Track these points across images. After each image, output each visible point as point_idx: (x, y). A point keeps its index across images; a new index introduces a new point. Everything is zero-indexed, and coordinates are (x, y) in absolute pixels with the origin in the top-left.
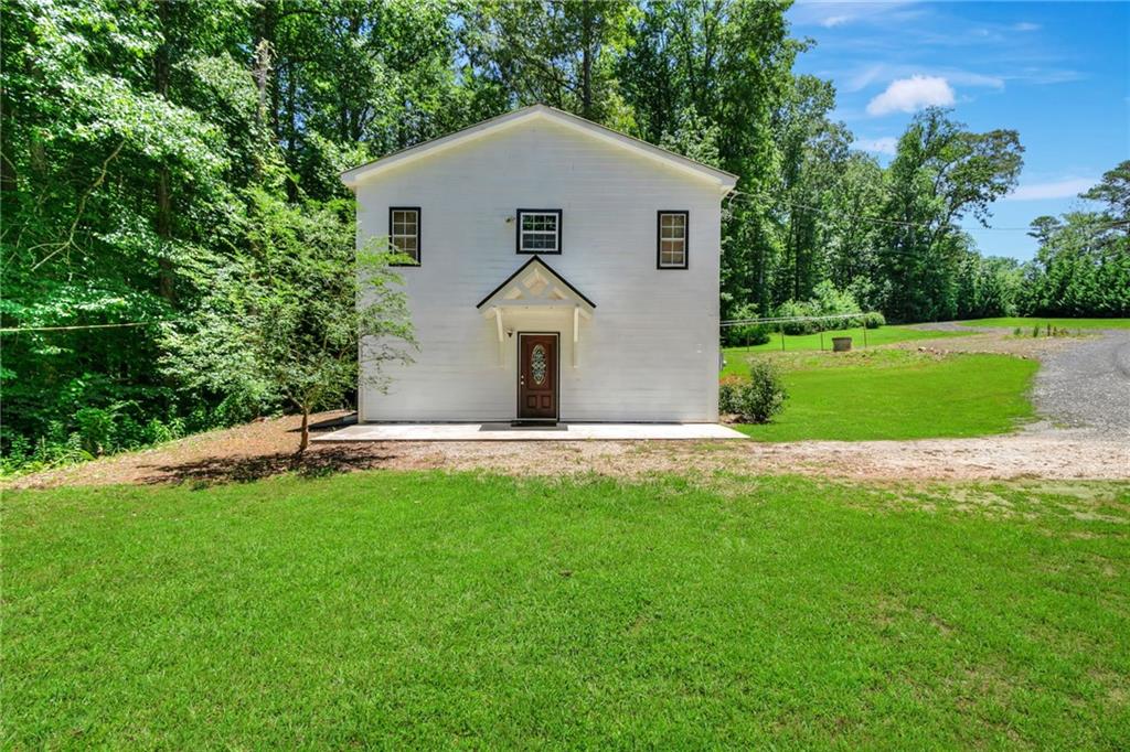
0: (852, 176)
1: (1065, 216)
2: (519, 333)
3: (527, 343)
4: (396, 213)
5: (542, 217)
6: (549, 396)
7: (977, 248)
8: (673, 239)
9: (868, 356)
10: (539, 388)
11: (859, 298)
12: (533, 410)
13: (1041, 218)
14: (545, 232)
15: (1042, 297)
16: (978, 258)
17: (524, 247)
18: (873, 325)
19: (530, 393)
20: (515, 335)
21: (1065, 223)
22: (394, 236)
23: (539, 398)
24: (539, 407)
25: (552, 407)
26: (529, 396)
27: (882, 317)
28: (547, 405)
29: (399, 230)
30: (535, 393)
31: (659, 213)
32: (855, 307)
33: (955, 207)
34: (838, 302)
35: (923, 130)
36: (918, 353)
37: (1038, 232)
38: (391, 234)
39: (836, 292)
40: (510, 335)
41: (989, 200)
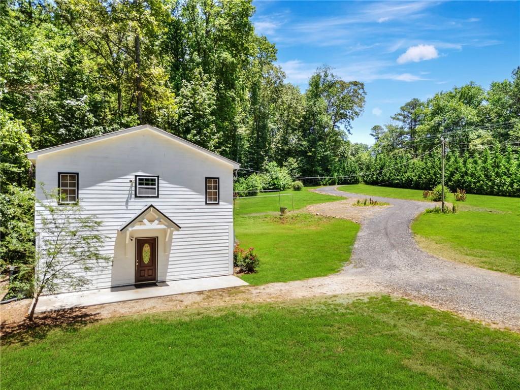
0: (286, 98)
1: (385, 125)
2: (136, 238)
3: (140, 243)
4: (62, 176)
5: (149, 179)
6: (152, 269)
7: (348, 139)
8: (212, 190)
9: (294, 218)
10: (146, 266)
11: (291, 172)
12: (143, 278)
13: (376, 126)
14: (150, 186)
15: (374, 175)
16: (349, 145)
17: (139, 194)
18: (298, 189)
19: (142, 268)
20: (134, 240)
21: (386, 130)
22: (61, 188)
23: (146, 271)
24: (146, 275)
25: (154, 275)
26: (141, 271)
27: (302, 184)
28: (151, 274)
29: (65, 185)
30: (144, 268)
31: (206, 178)
32: (289, 178)
33: (336, 122)
34: (279, 175)
35: (321, 76)
36: (316, 216)
37: (374, 134)
38: (59, 187)
39: (279, 168)
40: (132, 240)
41: (351, 119)
